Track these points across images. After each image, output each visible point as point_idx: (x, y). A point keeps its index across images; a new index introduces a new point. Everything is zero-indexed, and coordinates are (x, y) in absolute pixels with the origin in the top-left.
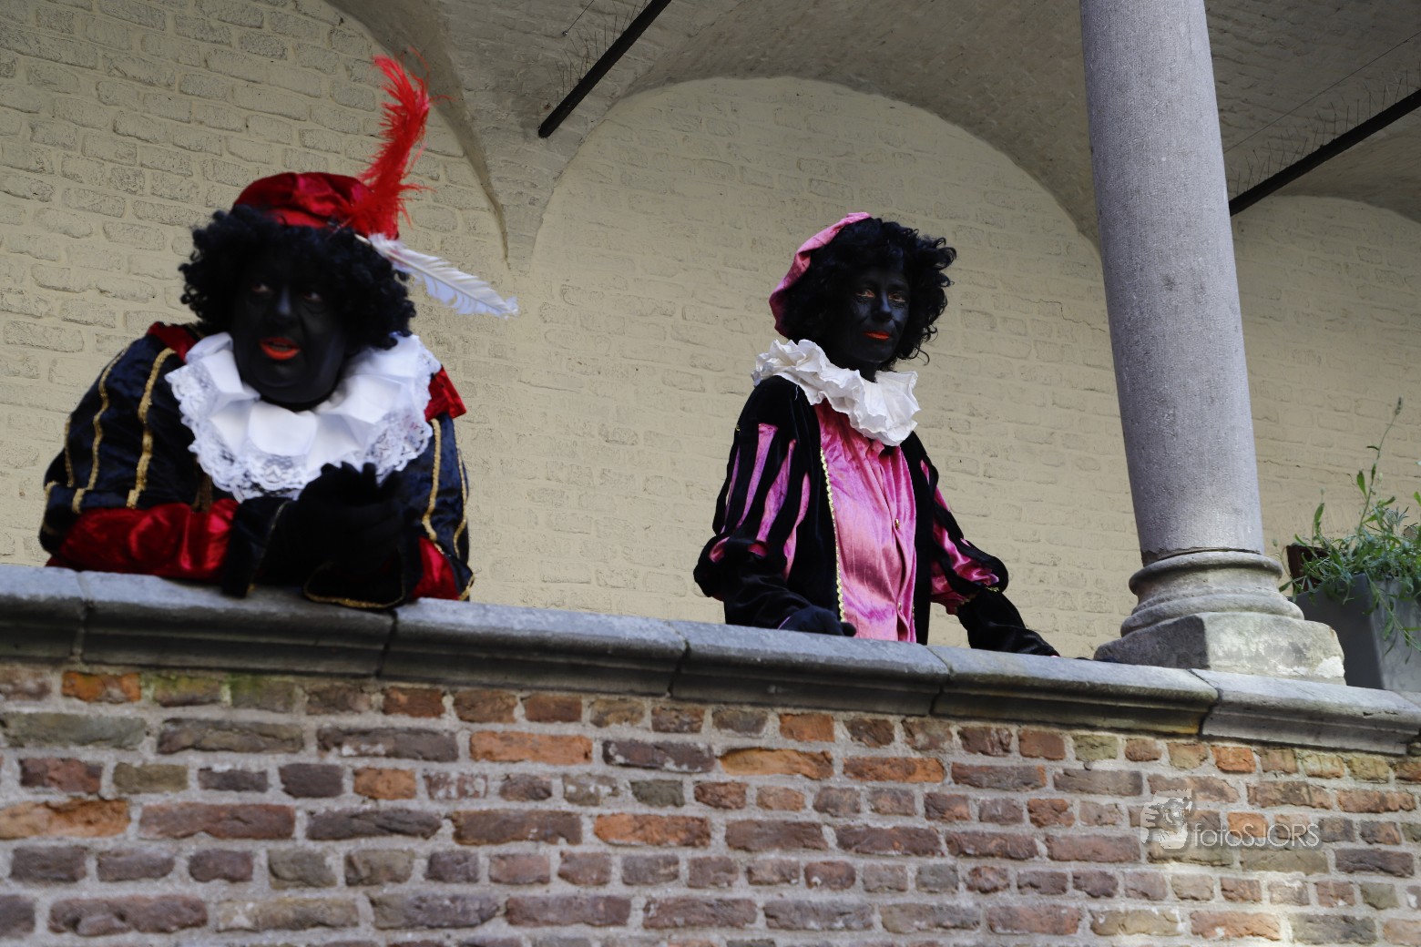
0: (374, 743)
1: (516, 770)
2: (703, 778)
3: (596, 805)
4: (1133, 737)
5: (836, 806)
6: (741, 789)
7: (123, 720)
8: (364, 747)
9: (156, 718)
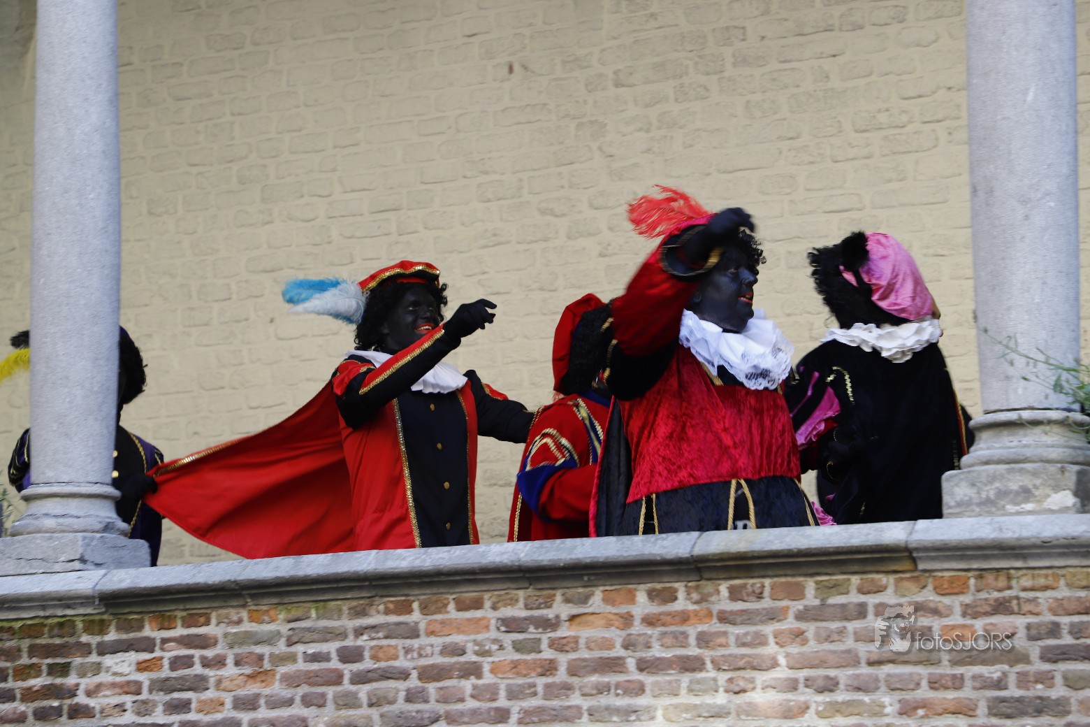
0: (378, 632)
1: (448, 640)
2: (552, 635)
3: (491, 656)
4: (865, 576)
5: (634, 645)
6: (576, 640)
7: (271, 632)
8: (373, 635)
9: (284, 629)
